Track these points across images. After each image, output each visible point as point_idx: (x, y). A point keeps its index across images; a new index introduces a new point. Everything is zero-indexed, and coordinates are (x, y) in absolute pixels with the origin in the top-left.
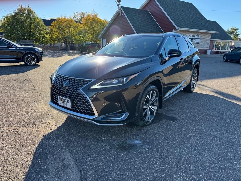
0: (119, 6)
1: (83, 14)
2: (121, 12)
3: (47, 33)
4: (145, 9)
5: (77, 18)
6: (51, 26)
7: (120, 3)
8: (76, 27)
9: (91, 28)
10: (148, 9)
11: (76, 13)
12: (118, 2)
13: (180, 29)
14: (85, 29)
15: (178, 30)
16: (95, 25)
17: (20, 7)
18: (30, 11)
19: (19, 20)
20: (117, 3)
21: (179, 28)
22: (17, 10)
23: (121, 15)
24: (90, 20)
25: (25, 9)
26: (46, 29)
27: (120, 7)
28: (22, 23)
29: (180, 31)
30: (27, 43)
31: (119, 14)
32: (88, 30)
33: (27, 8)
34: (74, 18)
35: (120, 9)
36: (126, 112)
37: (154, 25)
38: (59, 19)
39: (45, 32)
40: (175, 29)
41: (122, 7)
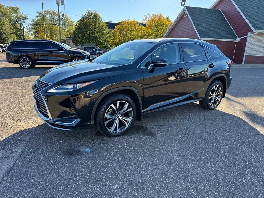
0: (183, 6)
1: (154, 16)
2: (185, 13)
3: (110, 37)
4: (216, 9)
5: (148, 20)
6: (114, 30)
7: (185, 2)
8: (138, 30)
9: (155, 32)
10: (219, 8)
11: (147, 15)
12: (183, 1)
13: (258, 31)
14: (148, 33)
15: (255, 33)
16: (160, 27)
17: (88, 12)
18: (96, 15)
19: (85, 25)
20: (181, 3)
21: (256, 30)
22: (85, 14)
23: (185, 16)
24: (155, 22)
25: (92, 13)
26: (108, 33)
27: (185, 7)
28: (88, 26)
29: (259, 33)
30: (90, 47)
31: (184, 15)
32: (150, 33)
33: (94, 12)
34: (144, 20)
35: (185, 10)
36: (77, 119)
37: (225, 26)
38: (122, 22)
39: (108, 35)
40: (252, 32)
41: (186, 7)
